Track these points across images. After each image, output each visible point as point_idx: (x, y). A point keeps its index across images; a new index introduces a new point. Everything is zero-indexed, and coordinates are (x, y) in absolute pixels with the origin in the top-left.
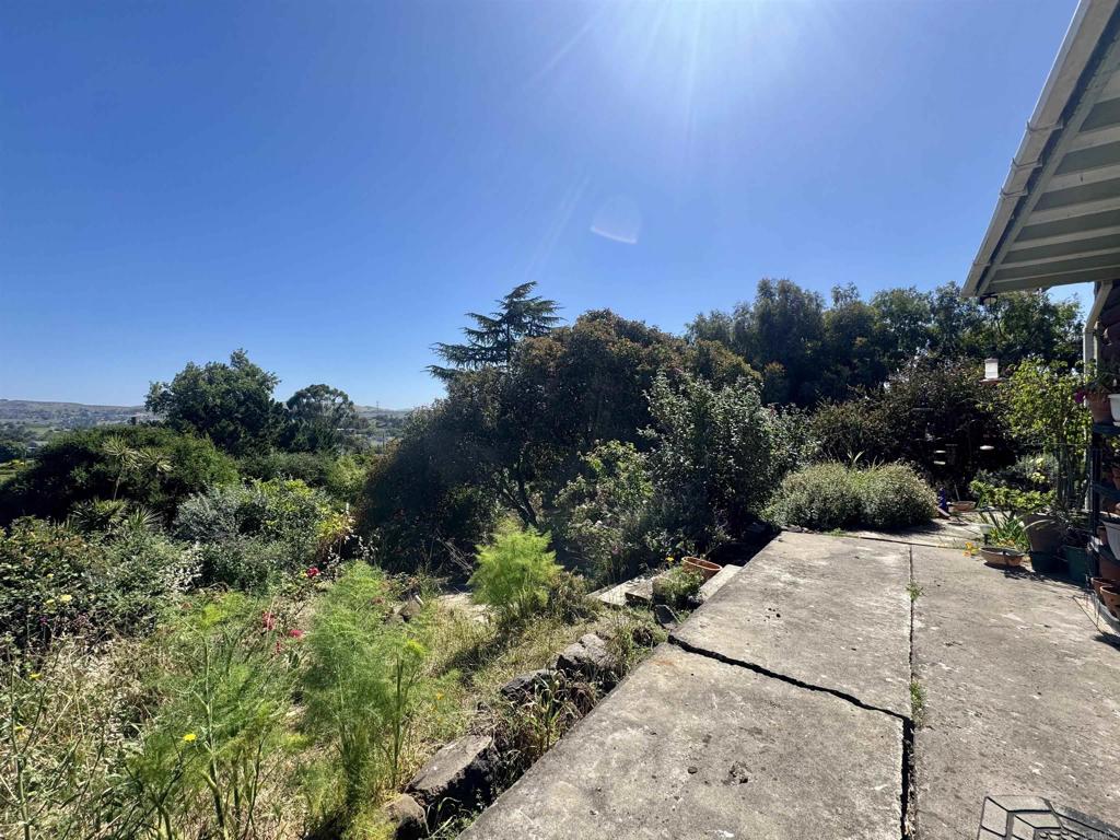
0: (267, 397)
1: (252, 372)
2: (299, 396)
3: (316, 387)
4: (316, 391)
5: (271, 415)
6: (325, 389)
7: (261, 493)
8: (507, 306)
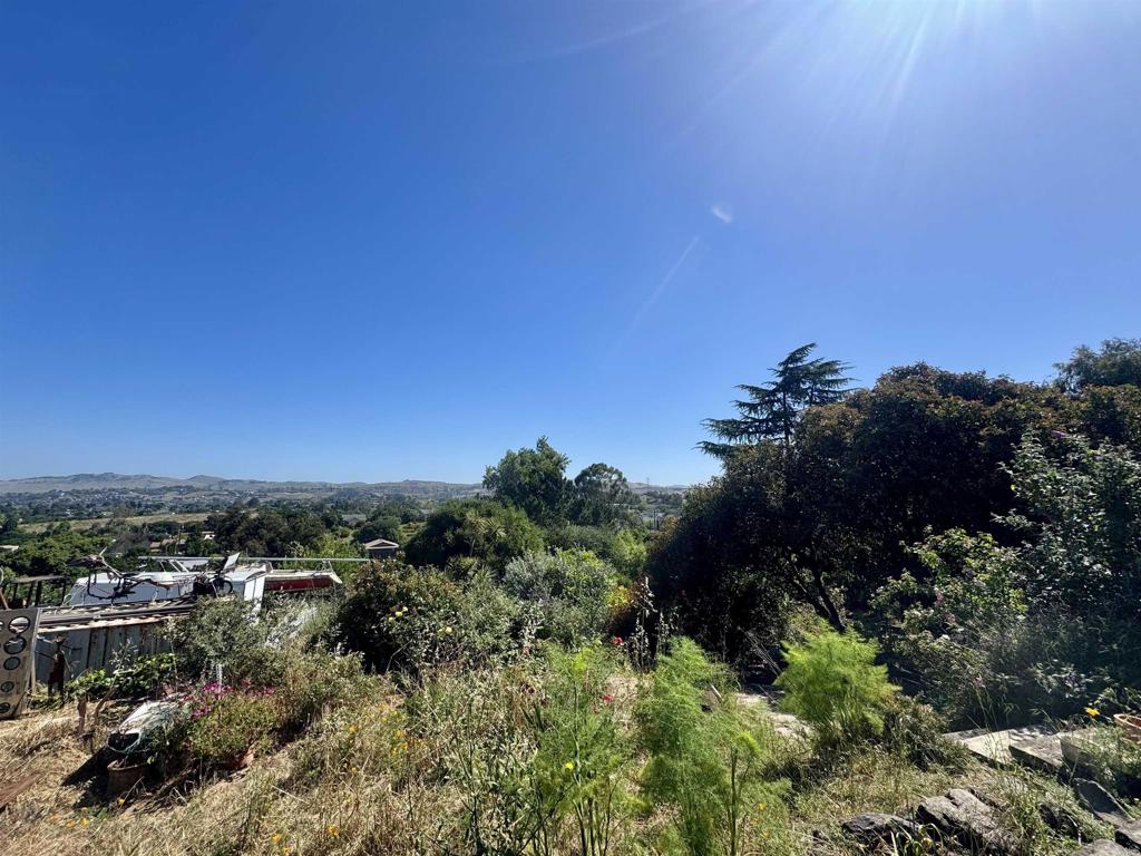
0: (561, 476)
1: (550, 456)
2: (585, 473)
3: (597, 466)
4: (596, 469)
5: (564, 491)
6: (603, 467)
7: (563, 561)
8: (782, 374)
